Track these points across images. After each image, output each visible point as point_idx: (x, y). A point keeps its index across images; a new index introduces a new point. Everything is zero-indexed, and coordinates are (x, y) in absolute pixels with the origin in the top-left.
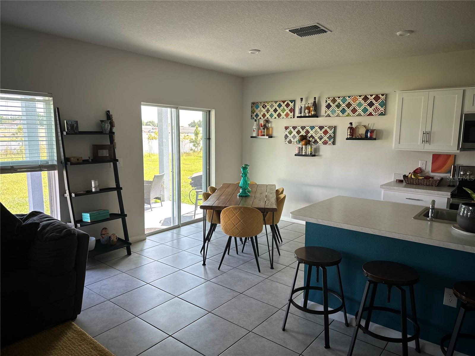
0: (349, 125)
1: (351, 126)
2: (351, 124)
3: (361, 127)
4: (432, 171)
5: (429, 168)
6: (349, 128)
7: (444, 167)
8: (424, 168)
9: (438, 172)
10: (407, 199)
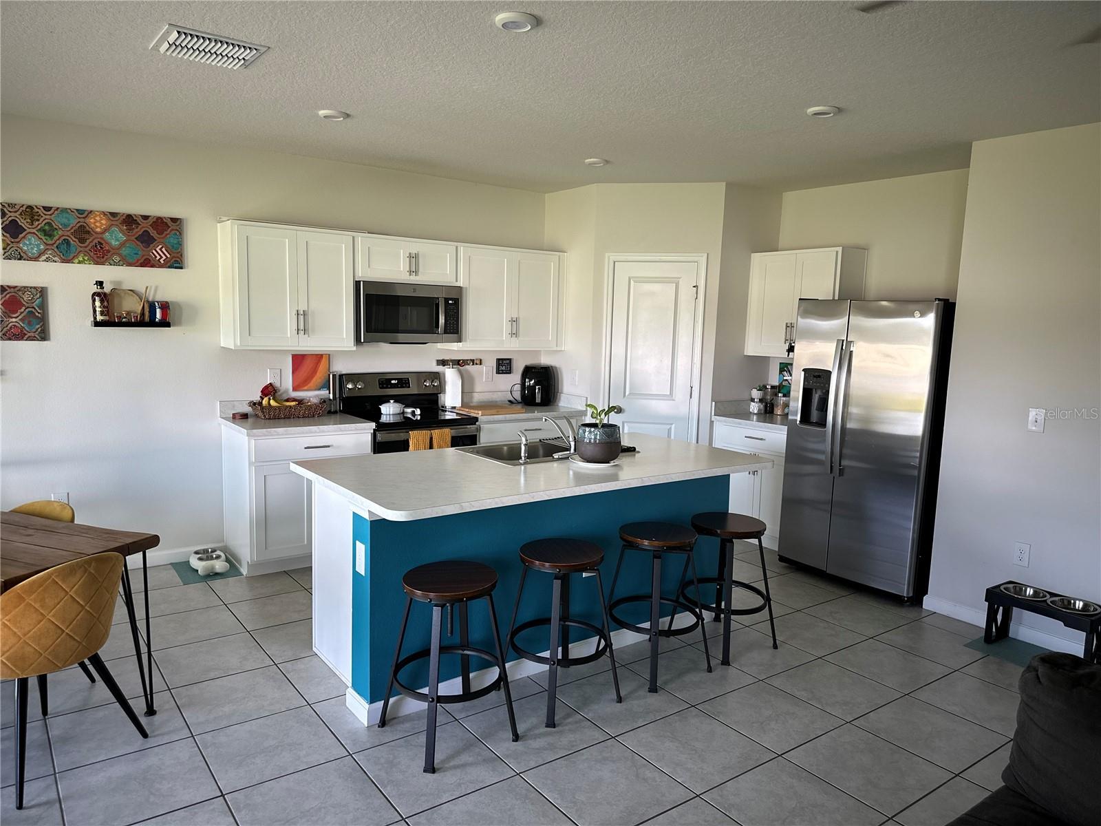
0: (95, 289)
1: (99, 290)
2: (100, 284)
3: (128, 294)
4: (295, 389)
5: (286, 383)
6: (94, 294)
7: (314, 379)
8: (277, 384)
9: (306, 388)
10: (306, 448)
